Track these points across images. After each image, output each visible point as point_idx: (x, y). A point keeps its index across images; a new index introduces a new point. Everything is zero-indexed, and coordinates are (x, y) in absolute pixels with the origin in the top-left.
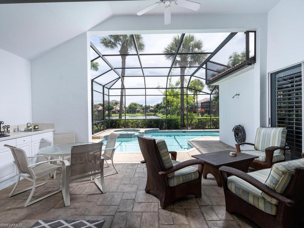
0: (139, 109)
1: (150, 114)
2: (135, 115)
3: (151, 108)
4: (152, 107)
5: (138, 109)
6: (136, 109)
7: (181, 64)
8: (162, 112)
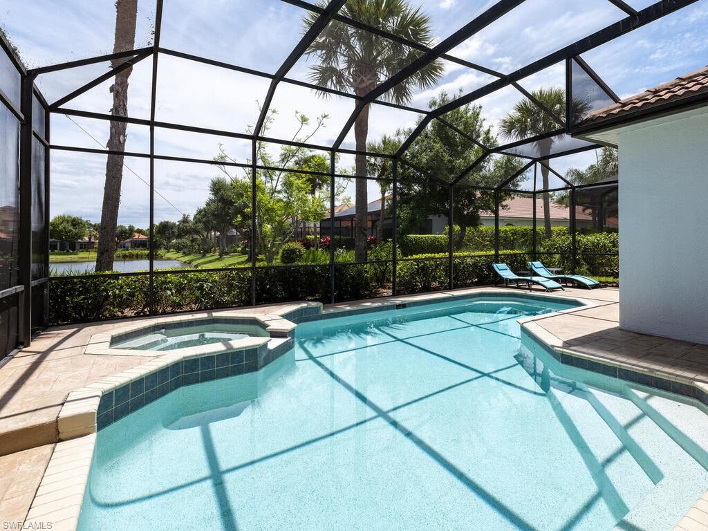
0: (90, 238)
1: (135, 252)
2: (73, 256)
3: (137, 236)
4: (140, 231)
5: (87, 239)
6: (81, 237)
7: (362, 81)
8: (178, 249)
